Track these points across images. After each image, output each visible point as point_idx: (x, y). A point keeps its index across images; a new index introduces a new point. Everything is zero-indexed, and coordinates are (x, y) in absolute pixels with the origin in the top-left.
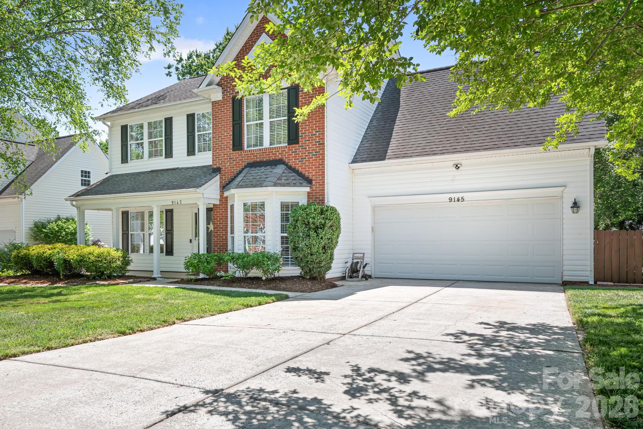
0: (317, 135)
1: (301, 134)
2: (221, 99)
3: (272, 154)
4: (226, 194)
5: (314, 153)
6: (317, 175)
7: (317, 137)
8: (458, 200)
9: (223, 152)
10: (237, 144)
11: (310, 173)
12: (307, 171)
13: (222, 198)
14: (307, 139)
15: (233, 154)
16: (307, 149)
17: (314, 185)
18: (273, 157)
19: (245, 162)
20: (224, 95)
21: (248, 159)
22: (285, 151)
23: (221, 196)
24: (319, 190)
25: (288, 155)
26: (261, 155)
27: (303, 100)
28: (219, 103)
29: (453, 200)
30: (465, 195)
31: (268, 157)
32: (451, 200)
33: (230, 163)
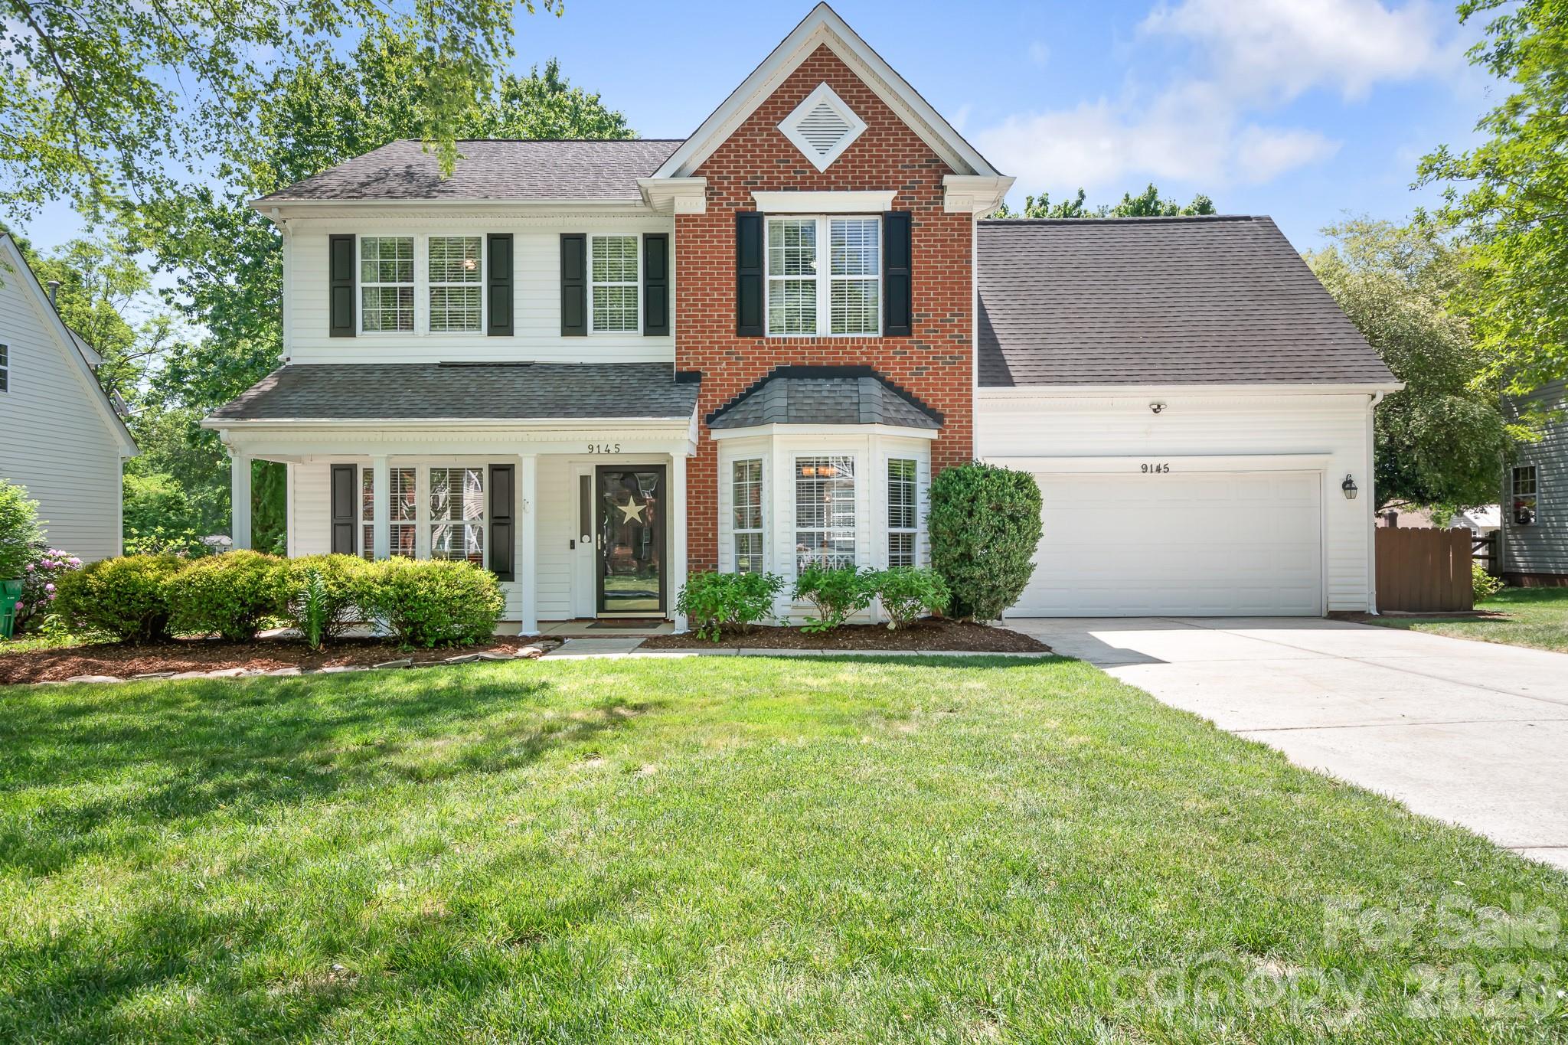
0: (956, 322)
1: (918, 315)
2: (703, 211)
3: (844, 353)
4: (715, 435)
5: (948, 360)
6: (954, 406)
7: (956, 326)
8: (1158, 470)
9: (708, 337)
10: (749, 321)
11: (940, 401)
12: (931, 395)
13: (705, 444)
14: (932, 328)
15: (737, 343)
16: (932, 349)
17: (948, 427)
18: (844, 360)
19: (772, 364)
20: (711, 204)
21: (780, 359)
22: (878, 348)
23: (700, 438)
24: (960, 437)
25: (884, 358)
26: (814, 353)
27: (922, 244)
28: (696, 220)
29: (1149, 469)
30: (1171, 462)
31: (834, 358)
32: (1145, 468)
33: (727, 364)
